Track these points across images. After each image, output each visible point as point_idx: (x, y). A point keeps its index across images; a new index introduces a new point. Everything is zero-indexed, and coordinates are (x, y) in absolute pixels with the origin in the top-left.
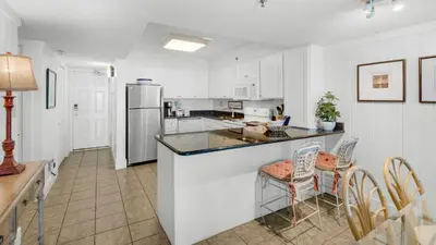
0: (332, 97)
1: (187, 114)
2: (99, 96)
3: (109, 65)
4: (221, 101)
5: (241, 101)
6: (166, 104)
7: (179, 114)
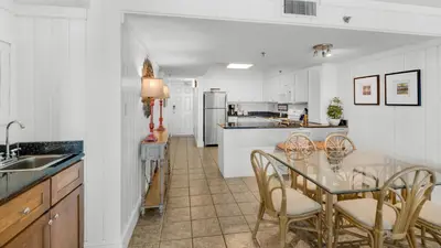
0: (338, 101)
1: (246, 114)
2: (188, 100)
3: (193, 80)
4: (273, 104)
5: (286, 105)
6: (230, 107)
7: (239, 113)
